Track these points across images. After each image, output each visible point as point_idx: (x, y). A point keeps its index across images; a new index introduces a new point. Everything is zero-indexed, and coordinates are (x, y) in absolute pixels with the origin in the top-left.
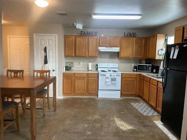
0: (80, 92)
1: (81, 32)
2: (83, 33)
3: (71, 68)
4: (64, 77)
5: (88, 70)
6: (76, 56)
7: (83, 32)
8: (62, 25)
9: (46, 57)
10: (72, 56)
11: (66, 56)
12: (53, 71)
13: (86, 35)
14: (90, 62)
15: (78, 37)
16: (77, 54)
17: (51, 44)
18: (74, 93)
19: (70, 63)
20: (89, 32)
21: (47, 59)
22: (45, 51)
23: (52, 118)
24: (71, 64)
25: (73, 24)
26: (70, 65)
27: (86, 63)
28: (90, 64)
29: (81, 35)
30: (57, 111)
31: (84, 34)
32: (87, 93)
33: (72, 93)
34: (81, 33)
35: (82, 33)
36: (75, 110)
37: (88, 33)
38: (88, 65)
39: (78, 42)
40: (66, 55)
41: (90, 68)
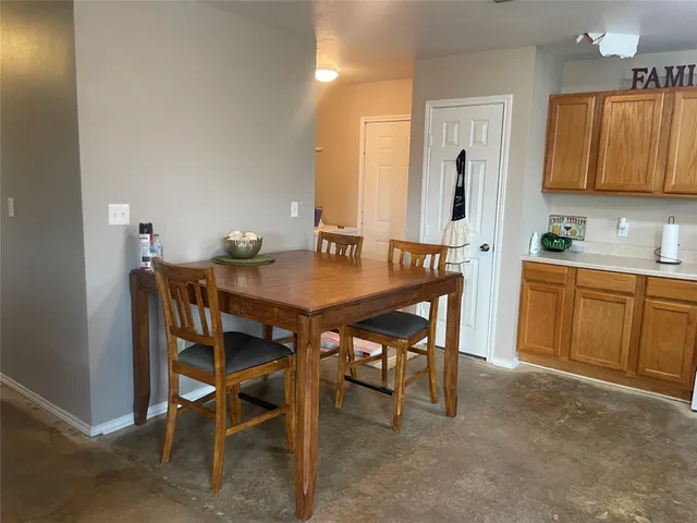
0: (593, 360)
1: (636, 71)
2: (646, 77)
3: (568, 241)
4: (528, 280)
5: (659, 262)
6: (594, 189)
7: (646, 70)
8: (540, 48)
9: (460, 191)
10: (576, 191)
11: (551, 189)
12: (484, 248)
13: (658, 86)
14: (672, 220)
15: (613, 98)
16: (603, 180)
17: (484, 140)
18: (565, 359)
19: (571, 219)
20: (681, 69)
21: (463, 200)
22: (461, 168)
23: (423, 440)
24: (573, 226)
25: (586, 35)
26: (568, 229)
27: (653, 225)
28: (672, 233)
29: (634, 87)
30: (460, 417)
31: (649, 80)
32: (630, 373)
33: (555, 356)
34: (636, 79)
35: (640, 75)
36: (537, 437)
37: (675, 72)
38: (659, 237)
39: (610, 120)
40: (547, 185)
41: (670, 253)
